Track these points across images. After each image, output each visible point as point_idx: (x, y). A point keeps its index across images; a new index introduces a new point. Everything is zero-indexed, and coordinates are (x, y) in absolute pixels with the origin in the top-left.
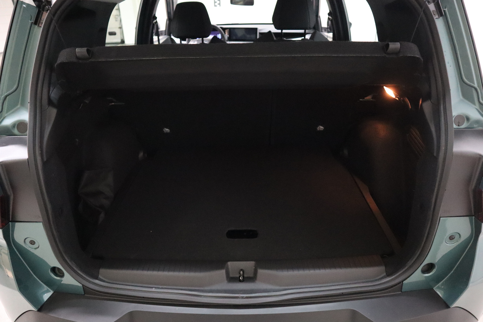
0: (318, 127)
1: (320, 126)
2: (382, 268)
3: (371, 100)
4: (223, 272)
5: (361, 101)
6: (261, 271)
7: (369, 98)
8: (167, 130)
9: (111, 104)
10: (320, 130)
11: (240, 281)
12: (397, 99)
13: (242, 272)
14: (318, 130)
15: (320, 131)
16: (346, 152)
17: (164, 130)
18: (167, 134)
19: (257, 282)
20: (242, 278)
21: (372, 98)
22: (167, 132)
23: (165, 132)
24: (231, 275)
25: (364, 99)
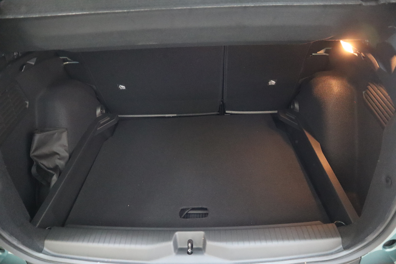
0: (270, 82)
1: (272, 81)
2: (338, 240)
3: (324, 54)
4: (170, 244)
5: (313, 55)
6: (209, 243)
7: (322, 52)
8: (122, 87)
9: (65, 63)
10: (272, 84)
11: (188, 253)
12: (356, 55)
13: (190, 245)
14: (270, 84)
15: (272, 86)
16: (297, 106)
17: (120, 86)
18: (123, 90)
19: (206, 254)
20: (191, 251)
21: (325, 52)
22: (123, 89)
23: (121, 89)
24: (179, 246)
25: (317, 53)
